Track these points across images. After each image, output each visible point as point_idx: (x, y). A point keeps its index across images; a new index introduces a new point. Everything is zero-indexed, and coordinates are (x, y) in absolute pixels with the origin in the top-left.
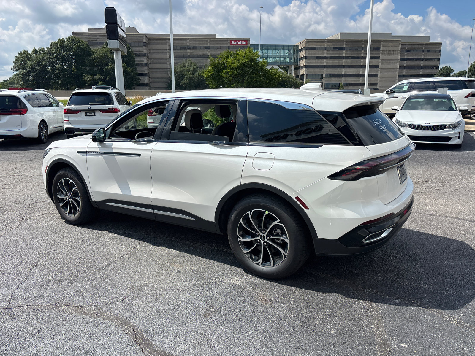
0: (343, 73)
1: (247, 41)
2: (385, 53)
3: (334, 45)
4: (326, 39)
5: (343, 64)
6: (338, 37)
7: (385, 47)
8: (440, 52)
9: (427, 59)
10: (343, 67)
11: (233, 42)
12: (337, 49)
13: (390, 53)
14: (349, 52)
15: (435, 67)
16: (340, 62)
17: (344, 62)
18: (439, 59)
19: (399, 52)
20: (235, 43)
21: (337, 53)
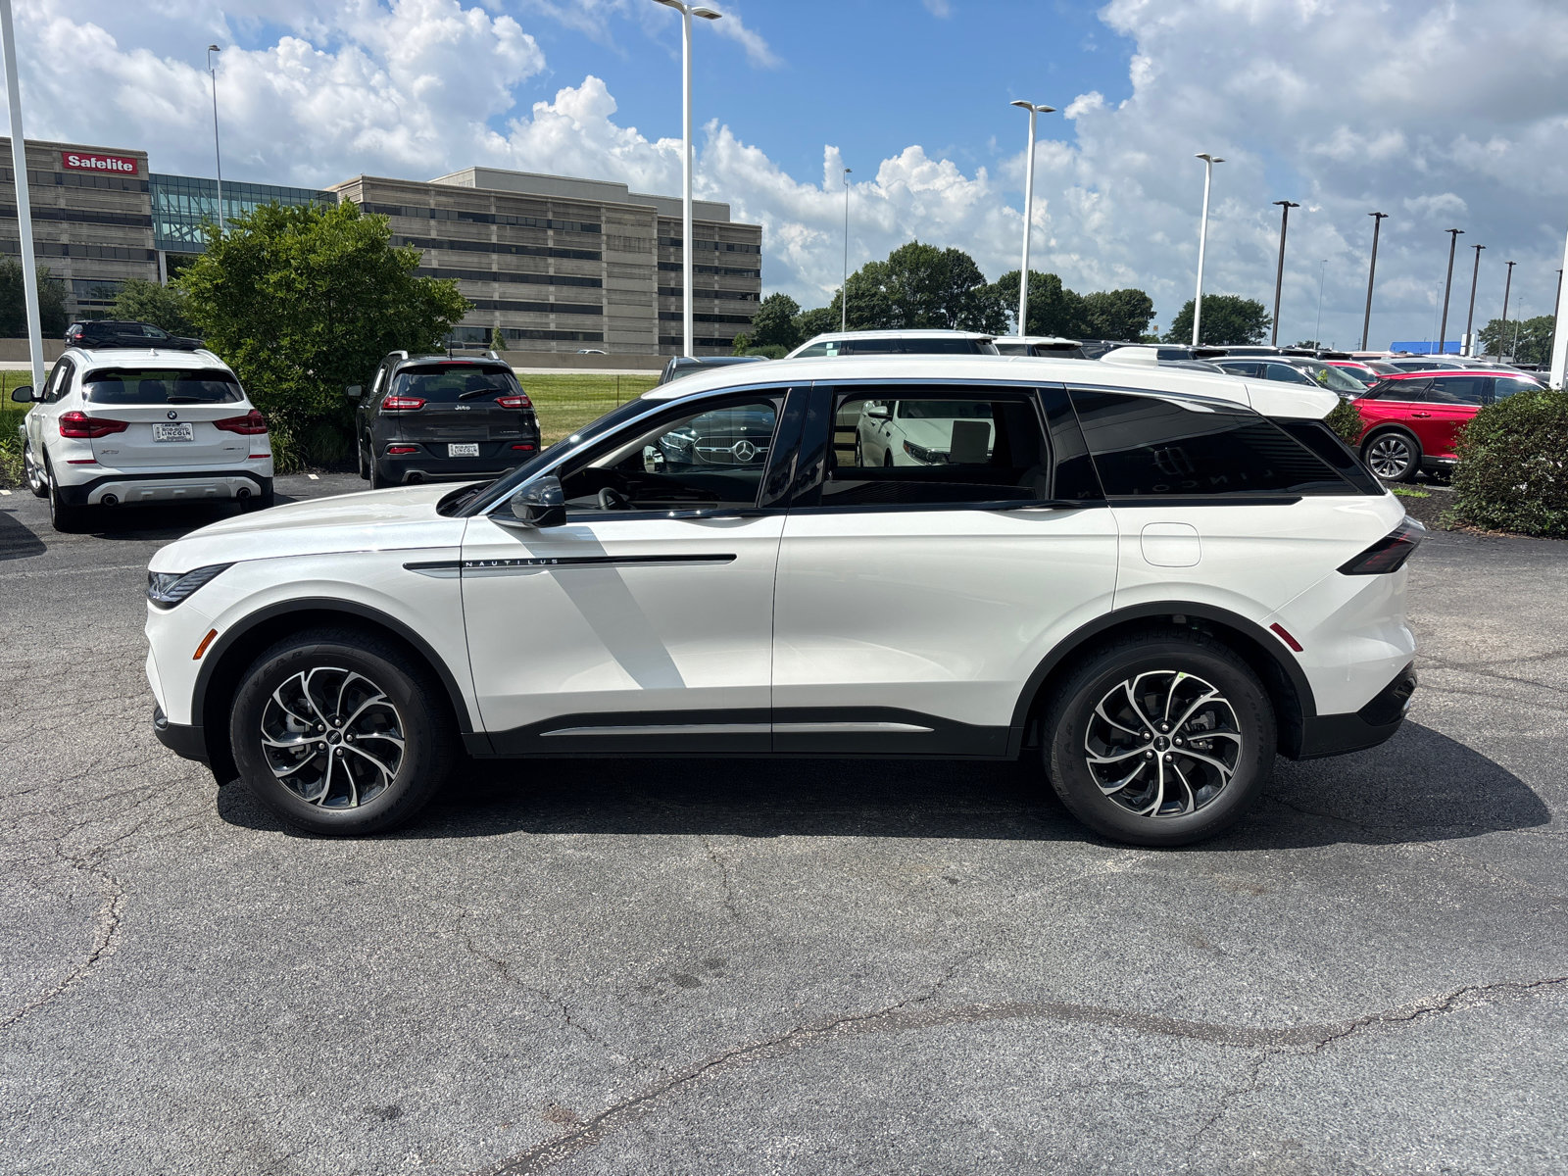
0: (496, 297)
1: (137, 159)
2: (617, 243)
3: (459, 204)
4: (430, 182)
5: (495, 268)
6: (469, 181)
7: (614, 226)
8: (758, 252)
9: (728, 271)
10: (495, 277)
11: (73, 160)
12: (471, 220)
13: (628, 244)
14: (508, 232)
15: (751, 294)
16: (484, 260)
17: (495, 262)
18: (757, 273)
19: (653, 242)
20: (86, 163)
21: (470, 232)
